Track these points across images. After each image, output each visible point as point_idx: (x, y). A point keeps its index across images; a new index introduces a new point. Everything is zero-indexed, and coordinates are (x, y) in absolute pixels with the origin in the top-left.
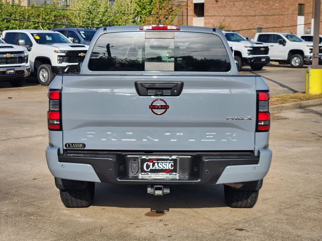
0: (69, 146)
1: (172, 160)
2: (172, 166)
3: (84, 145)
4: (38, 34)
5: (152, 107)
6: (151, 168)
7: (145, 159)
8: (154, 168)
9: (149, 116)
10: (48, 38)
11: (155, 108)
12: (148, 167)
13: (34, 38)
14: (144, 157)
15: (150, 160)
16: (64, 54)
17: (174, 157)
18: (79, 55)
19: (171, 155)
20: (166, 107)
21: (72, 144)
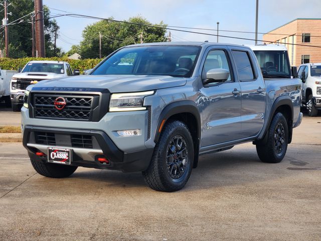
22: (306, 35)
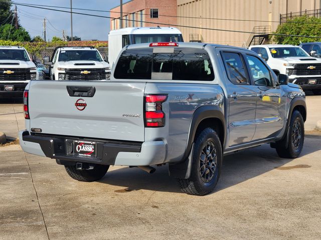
0: (33, 130)
1: (93, 145)
2: (93, 149)
3: (41, 130)
4: (276, 49)
5: (77, 104)
8: (82, 150)
9: (75, 111)
10: (286, 52)
12: (79, 149)
13: (271, 52)
14: (76, 141)
15: (80, 144)
16: (292, 67)
17: (94, 143)
18: (308, 68)
19: (92, 141)
20: (85, 105)
21: (35, 129)
22: (154, 11)
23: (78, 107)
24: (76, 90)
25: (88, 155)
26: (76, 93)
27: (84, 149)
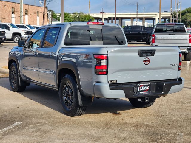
0: (110, 82)
1: (149, 85)
2: (148, 88)
3: (117, 81)
6: (141, 89)
7: (139, 86)
8: (142, 89)
11: (145, 62)
12: (140, 89)
15: (141, 86)
17: (149, 84)
19: (148, 83)
20: (149, 61)
21: (112, 81)
23: (145, 63)
24: (144, 52)
25: (146, 92)
26: (144, 54)
27: (143, 89)
